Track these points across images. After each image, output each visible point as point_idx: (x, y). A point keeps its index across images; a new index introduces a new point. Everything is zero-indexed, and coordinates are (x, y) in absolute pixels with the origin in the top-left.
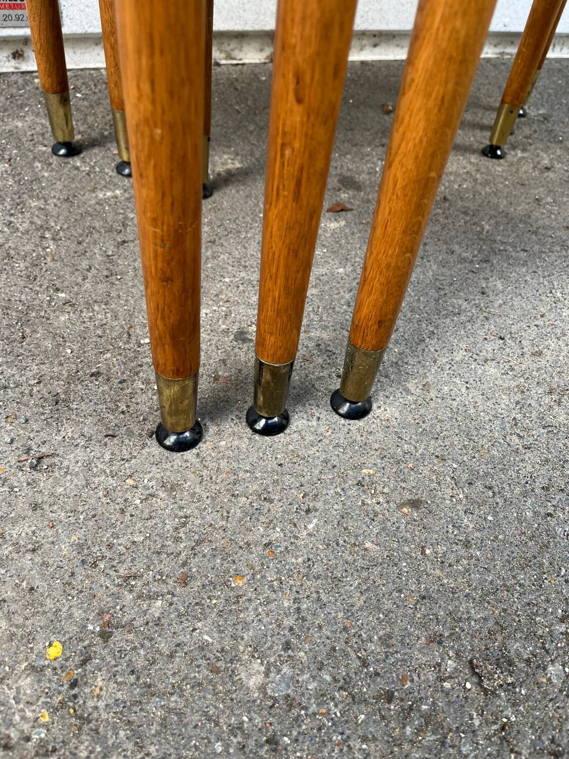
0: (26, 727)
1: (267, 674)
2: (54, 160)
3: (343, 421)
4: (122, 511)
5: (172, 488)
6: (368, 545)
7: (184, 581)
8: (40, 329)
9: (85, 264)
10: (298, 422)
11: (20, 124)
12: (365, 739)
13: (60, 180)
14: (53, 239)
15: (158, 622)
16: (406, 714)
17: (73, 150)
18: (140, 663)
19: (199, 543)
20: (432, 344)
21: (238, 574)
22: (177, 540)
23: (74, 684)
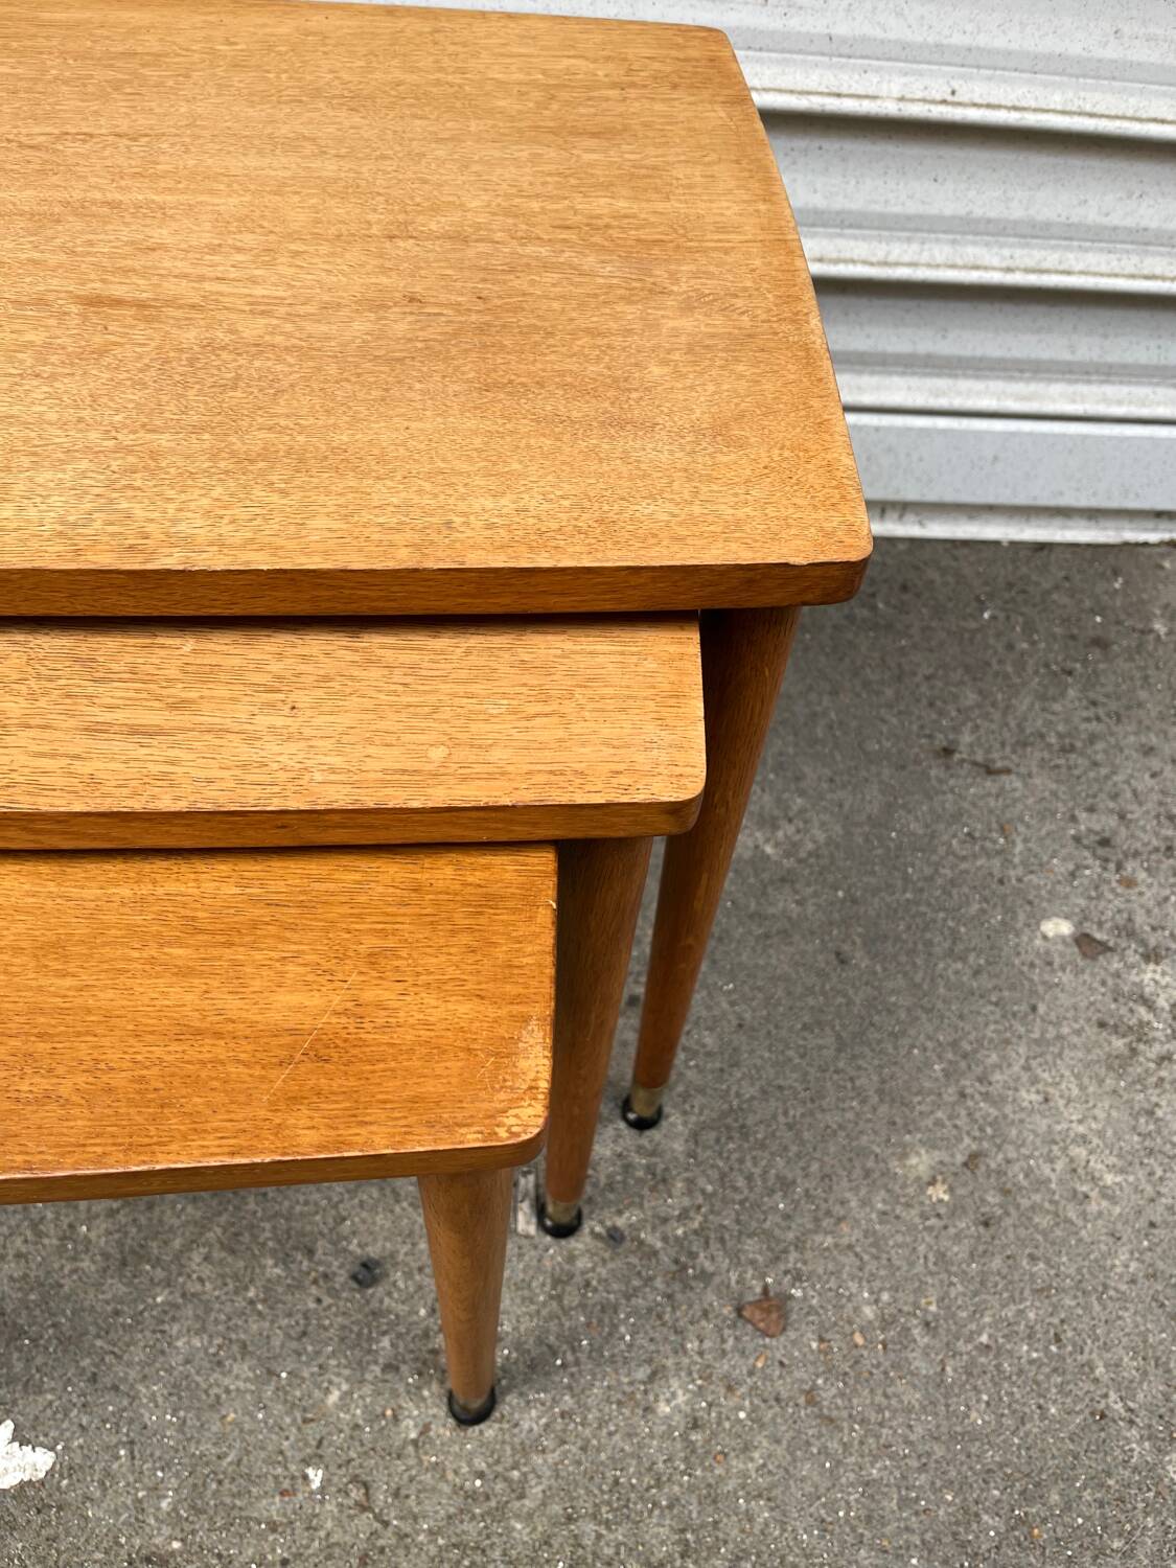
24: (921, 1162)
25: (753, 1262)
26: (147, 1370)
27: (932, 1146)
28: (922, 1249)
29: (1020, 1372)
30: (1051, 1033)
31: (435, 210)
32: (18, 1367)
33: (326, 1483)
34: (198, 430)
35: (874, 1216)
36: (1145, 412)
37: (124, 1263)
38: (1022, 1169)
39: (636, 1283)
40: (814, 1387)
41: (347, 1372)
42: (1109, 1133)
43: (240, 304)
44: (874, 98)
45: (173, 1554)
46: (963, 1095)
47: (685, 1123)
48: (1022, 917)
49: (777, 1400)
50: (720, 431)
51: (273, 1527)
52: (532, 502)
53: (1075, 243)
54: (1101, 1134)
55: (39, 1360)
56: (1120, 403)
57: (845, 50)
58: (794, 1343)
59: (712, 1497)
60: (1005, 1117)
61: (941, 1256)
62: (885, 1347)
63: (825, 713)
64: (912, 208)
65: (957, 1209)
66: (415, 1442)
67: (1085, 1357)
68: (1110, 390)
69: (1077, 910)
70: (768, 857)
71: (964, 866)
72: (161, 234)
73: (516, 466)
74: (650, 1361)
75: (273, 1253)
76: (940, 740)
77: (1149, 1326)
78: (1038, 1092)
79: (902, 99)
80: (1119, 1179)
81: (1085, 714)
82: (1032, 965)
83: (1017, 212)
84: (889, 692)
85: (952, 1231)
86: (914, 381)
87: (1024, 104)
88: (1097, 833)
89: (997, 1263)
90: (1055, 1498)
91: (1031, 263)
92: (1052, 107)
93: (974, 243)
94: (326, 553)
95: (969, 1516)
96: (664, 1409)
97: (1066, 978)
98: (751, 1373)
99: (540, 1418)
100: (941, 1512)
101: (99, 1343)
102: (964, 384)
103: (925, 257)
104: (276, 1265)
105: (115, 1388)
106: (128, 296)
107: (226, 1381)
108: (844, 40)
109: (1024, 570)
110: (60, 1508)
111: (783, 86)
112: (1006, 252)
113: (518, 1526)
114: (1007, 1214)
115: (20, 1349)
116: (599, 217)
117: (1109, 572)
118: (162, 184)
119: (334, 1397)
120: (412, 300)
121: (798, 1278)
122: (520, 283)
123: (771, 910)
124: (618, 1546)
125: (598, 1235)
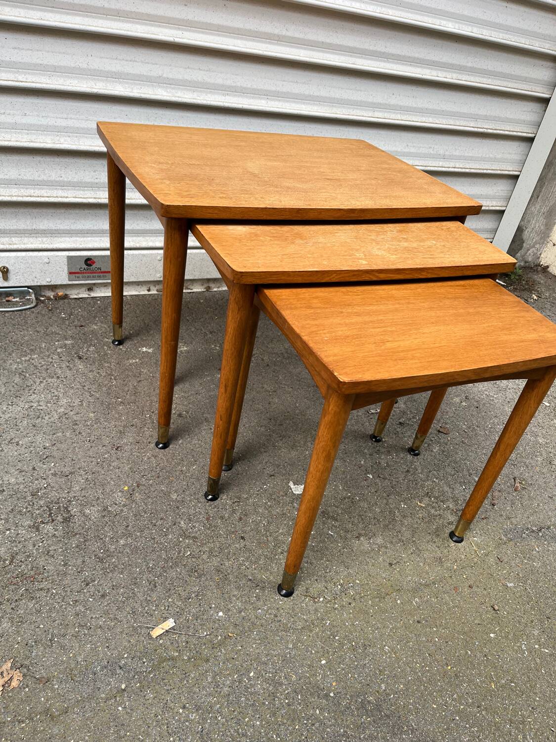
0: (120, 502)
1: (178, 496)
2: (111, 345)
4: (142, 461)
5: (155, 457)
7: (158, 477)
8: (113, 411)
9: (126, 389)
11: (96, 327)
12: (199, 509)
13: (114, 354)
14: (115, 379)
15: (151, 485)
17: (121, 343)
18: (147, 492)
19: (162, 469)
21: (172, 477)
22: (157, 468)
23: (131, 495)
27: (457, 396)
28: (467, 414)
31: (359, 167)
32: (284, 472)
33: (373, 477)
35: (453, 410)
37: (292, 449)
39: (413, 431)
40: (462, 441)
41: (362, 457)
45: (350, 496)
49: (457, 444)
51: (368, 486)
55: (288, 469)
58: (453, 434)
59: (455, 462)
60: (467, 389)
61: (472, 414)
62: (472, 431)
65: (469, 406)
74: (426, 443)
85: (471, 410)
89: (483, 413)
96: (434, 450)
98: (448, 441)
101: (299, 463)
114: (480, 405)
115: (281, 468)
116: (386, 168)
118: (309, 163)
119: (362, 462)
120: (376, 178)
121: (445, 423)
122: (389, 176)
124: (443, 474)
125: (398, 424)
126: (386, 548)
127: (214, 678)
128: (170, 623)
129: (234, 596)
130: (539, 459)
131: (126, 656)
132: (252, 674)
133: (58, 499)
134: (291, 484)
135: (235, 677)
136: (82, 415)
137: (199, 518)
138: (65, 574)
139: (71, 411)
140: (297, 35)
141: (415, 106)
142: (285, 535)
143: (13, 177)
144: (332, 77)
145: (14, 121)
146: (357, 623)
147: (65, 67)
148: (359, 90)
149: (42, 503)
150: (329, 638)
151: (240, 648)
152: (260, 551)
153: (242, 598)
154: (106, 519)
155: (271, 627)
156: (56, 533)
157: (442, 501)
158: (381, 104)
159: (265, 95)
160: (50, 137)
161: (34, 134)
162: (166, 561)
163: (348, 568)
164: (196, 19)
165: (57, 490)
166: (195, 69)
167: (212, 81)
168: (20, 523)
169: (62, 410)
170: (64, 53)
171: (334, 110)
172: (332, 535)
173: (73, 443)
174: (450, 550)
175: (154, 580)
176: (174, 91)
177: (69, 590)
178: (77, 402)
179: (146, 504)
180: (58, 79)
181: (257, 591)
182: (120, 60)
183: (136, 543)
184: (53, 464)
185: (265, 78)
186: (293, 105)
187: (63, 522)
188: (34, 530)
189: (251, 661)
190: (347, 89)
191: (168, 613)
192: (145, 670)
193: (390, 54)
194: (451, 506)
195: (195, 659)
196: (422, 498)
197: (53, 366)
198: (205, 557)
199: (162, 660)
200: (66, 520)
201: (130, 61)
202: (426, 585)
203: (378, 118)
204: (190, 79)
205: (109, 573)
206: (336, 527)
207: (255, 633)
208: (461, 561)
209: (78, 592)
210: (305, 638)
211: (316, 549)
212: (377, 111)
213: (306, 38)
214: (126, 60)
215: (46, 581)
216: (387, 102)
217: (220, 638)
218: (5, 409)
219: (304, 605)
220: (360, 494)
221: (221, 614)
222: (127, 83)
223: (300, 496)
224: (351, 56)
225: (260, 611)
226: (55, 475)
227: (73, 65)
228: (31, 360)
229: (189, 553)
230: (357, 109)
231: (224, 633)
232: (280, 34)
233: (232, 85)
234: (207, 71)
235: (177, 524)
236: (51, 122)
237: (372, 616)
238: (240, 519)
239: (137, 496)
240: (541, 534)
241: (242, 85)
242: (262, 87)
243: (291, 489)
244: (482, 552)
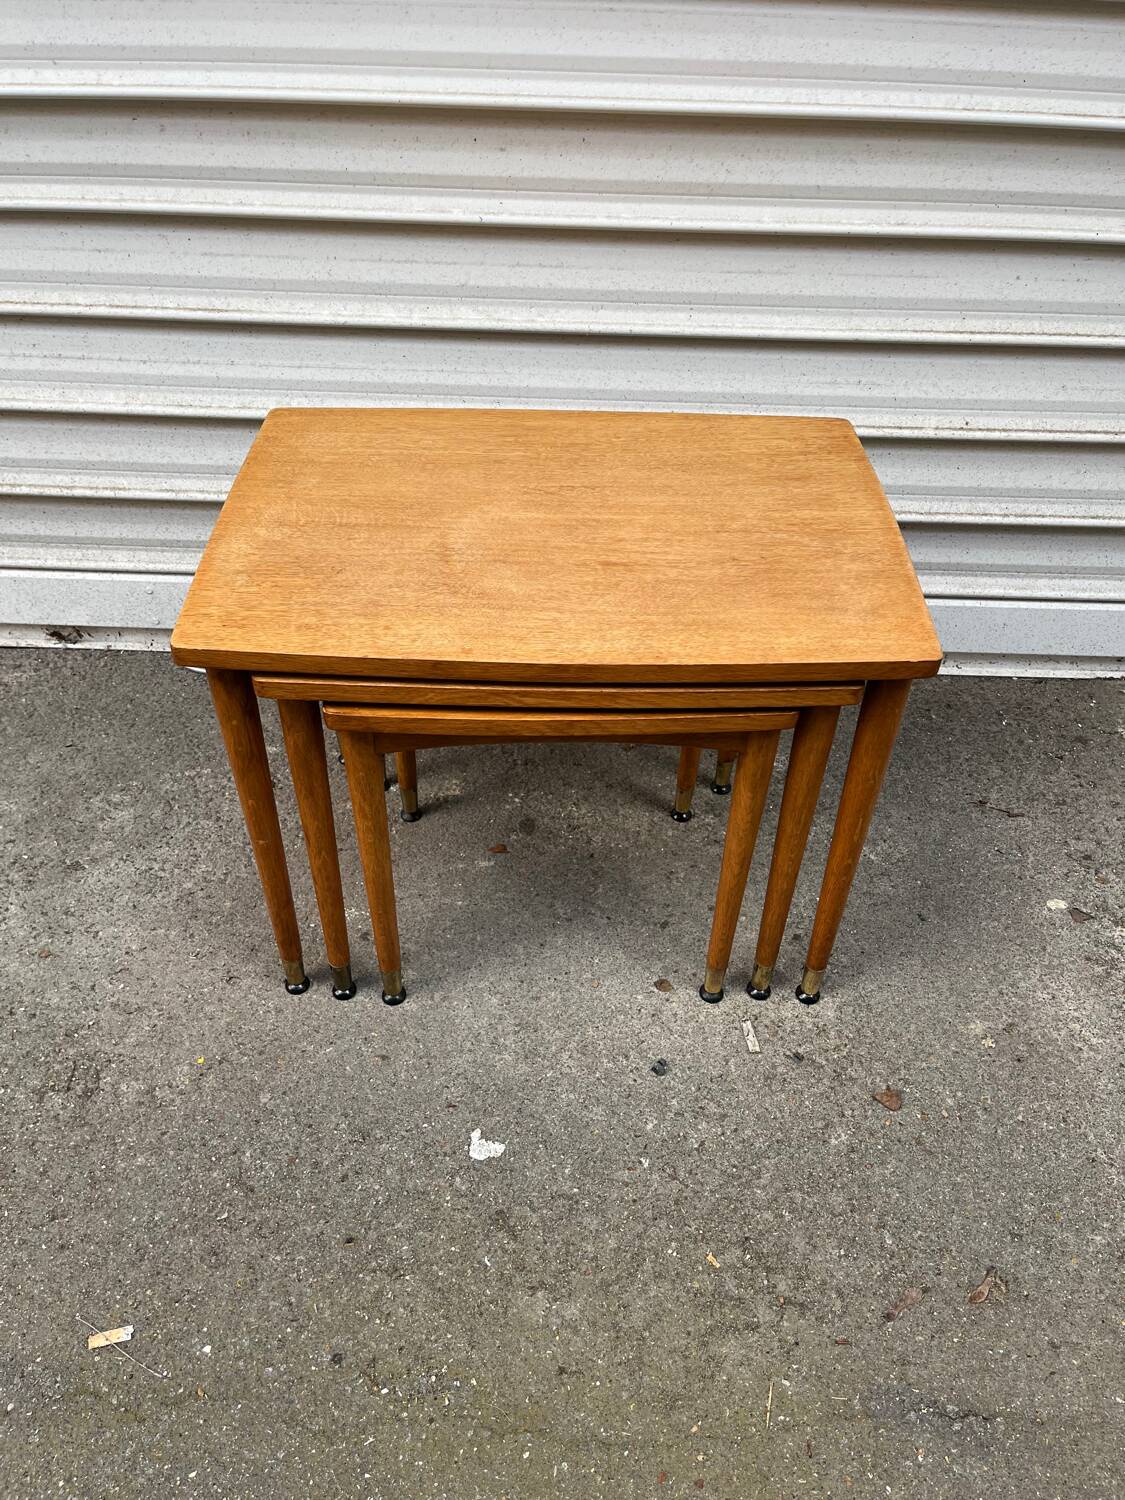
0: (179, 1083)
1: (270, 1099)
3: (383, 1004)
4: (253, 1014)
5: (279, 1011)
6: (348, 1068)
7: (261, 1053)
10: (359, 997)
12: (290, 1135)
15: (242, 1065)
16: (311, 1135)
18: (228, 1077)
19: (276, 1040)
20: (474, 972)
21: (283, 1059)
22: (267, 1035)
23: (201, 1075)
24: (978, 1027)
25: (879, 1074)
26: (547, 1108)
27: (985, 1018)
28: (980, 1072)
29: (1042, 1135)
30: (1056, 962)
31: (733, 519)
32: (479, 1104)
33: (651, 1166)
34: (665, 614)
35: (950, 1053)
36: (1101, 596)
37: (527, 1057)
38: (1040, 1034)
39: (813, 1081)
40: (920, 1136)
41: (655, 1115)
42: (1094, 1017)
43: (663, 563)
44: (921, 428)
45: (574, 1194)
46: (1001, 993)
47: (834, 1002)
48: (1034, 897)
49: (899, 1141)
50: (874, 612)
51: (627, 1185)
52: (803, 639)
53: (1046, 499)
54: (1089, 1017)
55: (489, 1101)
56: (1084, 590)
57: (903, 405)
58: (907, 1114)
59: (865, 1184)
60: (1028, 1006)
61: (992, 1076)
62: (961, 1119)
63: (902, 779)
64: (944, 483)
65: (1000, 1052)
66: (697, 1149)
67: (1082, 1130)
68: (1076, 583)
69: (1070, 895)
70: (873, 861)
71: (996, 869)
72: (622, 534)
73: (793, 626)
74: (824, 1119)
75: (607, 1056)
76: (977, 797)
77: (1121, 1117)
78: (1048, 994)
79: (937, 428)
80: (1101, 1041)
81: (1073, 782)
82: (1042, 925)
83: (1009, 484)
84: (942, 768)
85: (998, 1063)
86: (950, 579)
87: (1008, 428)
88: (1082, 853)
89: (1026, 1080)
90: (1067, 1199)
91: (1019, 512)
92: (1026, 428)
93: (984, 501)
94: (730, 658)
95: (1016, 1204)
96: (833, 1142)
97: (1064, 932)
98: (883, 1128)
99: (764, 1143)
100: (999, 1201)
101: (520, 1094)
102: (982, 580)
103: (953, 509)
104: (609, 1062)
105: (532, 1116)
106: (619, 561)
107: (591, 1115)
108: (902, 400)
109: (1028, 695)
110: (511, 1171)
111: (868, 424)
112: (1004, 506)
113: (759, 1192)
114: (1031, 1056)
115: (479, 1095)
116: (806, 519)
117: (1086, 697)
118: (614, 510)
119: (650, 1126)
120: (734, 559)
121: (907, 1082)
122: (779, 551)
123: (877, 891)
124: (815, 1204)
125: (788, 1056)
126: (576, 1331)
127: (134, 1454)
128: (123, 1334)
129: (246, 1323)
130: (1098, 1238)
131: (38, 1360)
132: (193, 1475)
133: (95, 1054)
134: (476, 1135)
135: (166, 1467)
136: (215, 899)
137: (279, 1154)
138: (36, 1189)
139: (202, 889)
140: (753, 179)
141: (1086, 300)
142: (402, 1235)
143: (221, 463)
144: (848, 256)
145: (214, 375)
146: (421, 1463)
147: (291, 282)
148: (921, 277)
149: (71, 1052)
150: (354, 1470)
151: (201, 1422)
152: (340, 1254)
153: (258, 1332)
154: (142, 1110)
155: (271, 1407)
156: (61, 1112)
157: (768, 1270)
158: (982, 302)
159: (684, 303)
160: (274, 398)
161: (249, 394)
162: (183, 1218)
163: (473, 1347)
164: (525, 174)
165: (103, 1036)
166: (531, 266)
167: (567, 284)
168: (25, 1080)
169: (190, 885)
170: (287, 257)
171: (856, 321)
172: (487, 1266)
173: (172, 952)
174: (710, 1386)
175: (147, 1246)
176: (491, 308)
177: (25, 1218)
178: (220, 874)
179: (214, 1100)
180: (281, 302)
181: (289, 1330)
182: (386, 261)
183: (158, 1169)
184: (122, 986)
185: (684, 270)
186: (752, 318)
187: (80, 1097)
188: (36, 1098)
189: (205, 1452)
190: (889, 276)
191: (132, 1314)
192: (50, 1395)
193: (1003, 193)
194: (782, 1287)
195: (126, 1410)
196: (724, 1247)
197: (224, 795)
198: (246, 1231)
199: (82, 1390)
200: (88, 1094)
201: (405, 262)
202: (606, 1445)
203: (972, 333)
204: (521, 285)
205: (92, 1209)
206: (505, 1251)
207: (240, 1406)
208: (717, 1419)
209: (34, 1227)
210: (314, 1451)
211: (439, 1284)
212: (971, 317)
213: (775, 182)
214: (399, 262)
215: (5, 1192)
216: (998, 297)
217: (181, 1391)
218: (113, 865)
219: (349, 1389)
220: (599, 1196)
221: (207, 1349)
222: (402, 301)
223: (477, 1166)
224: (895, 207)
225: (270, 1369)
226: (114, 1006)
227: (304, 277)
228: (196, 779)
229: (226, 1215)
230: (914, 316)
231: (192, 1386)
232: (713, 180)
233: (611, 288)
234: (556, 267)
235: (238, 1153)
236: (274, 373)
237: (456, 1462)
238: (345, 1178)
239: (210, 1081)
240: (957, 1427)
241: (632, 287)
242: (677, 289)
243: (469, 1146)
244: (782, 1418)
